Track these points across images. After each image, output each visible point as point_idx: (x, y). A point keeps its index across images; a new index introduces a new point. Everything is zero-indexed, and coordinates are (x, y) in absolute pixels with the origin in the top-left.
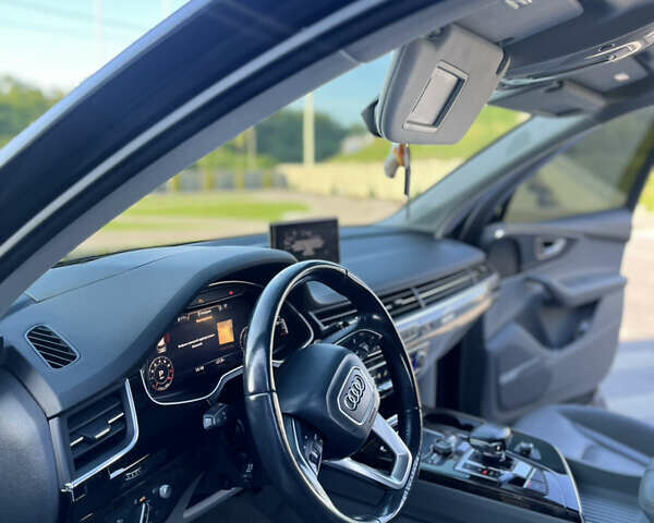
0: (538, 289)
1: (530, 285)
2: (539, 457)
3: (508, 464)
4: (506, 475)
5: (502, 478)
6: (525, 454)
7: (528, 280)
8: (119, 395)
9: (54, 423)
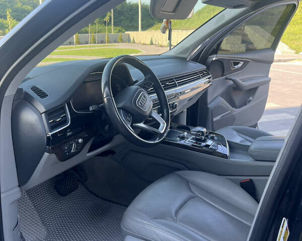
0: (231, 83)
1: (228, 81)
2: (216, 139)
3: (204, 141)
4: (204, 144)
5: (202, 145)
6: (212, 138)
8: (64, 108)
9: (43, 115)
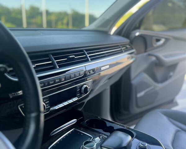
0: (154, 59)
1: (150, 57)
7: (149, 55)
